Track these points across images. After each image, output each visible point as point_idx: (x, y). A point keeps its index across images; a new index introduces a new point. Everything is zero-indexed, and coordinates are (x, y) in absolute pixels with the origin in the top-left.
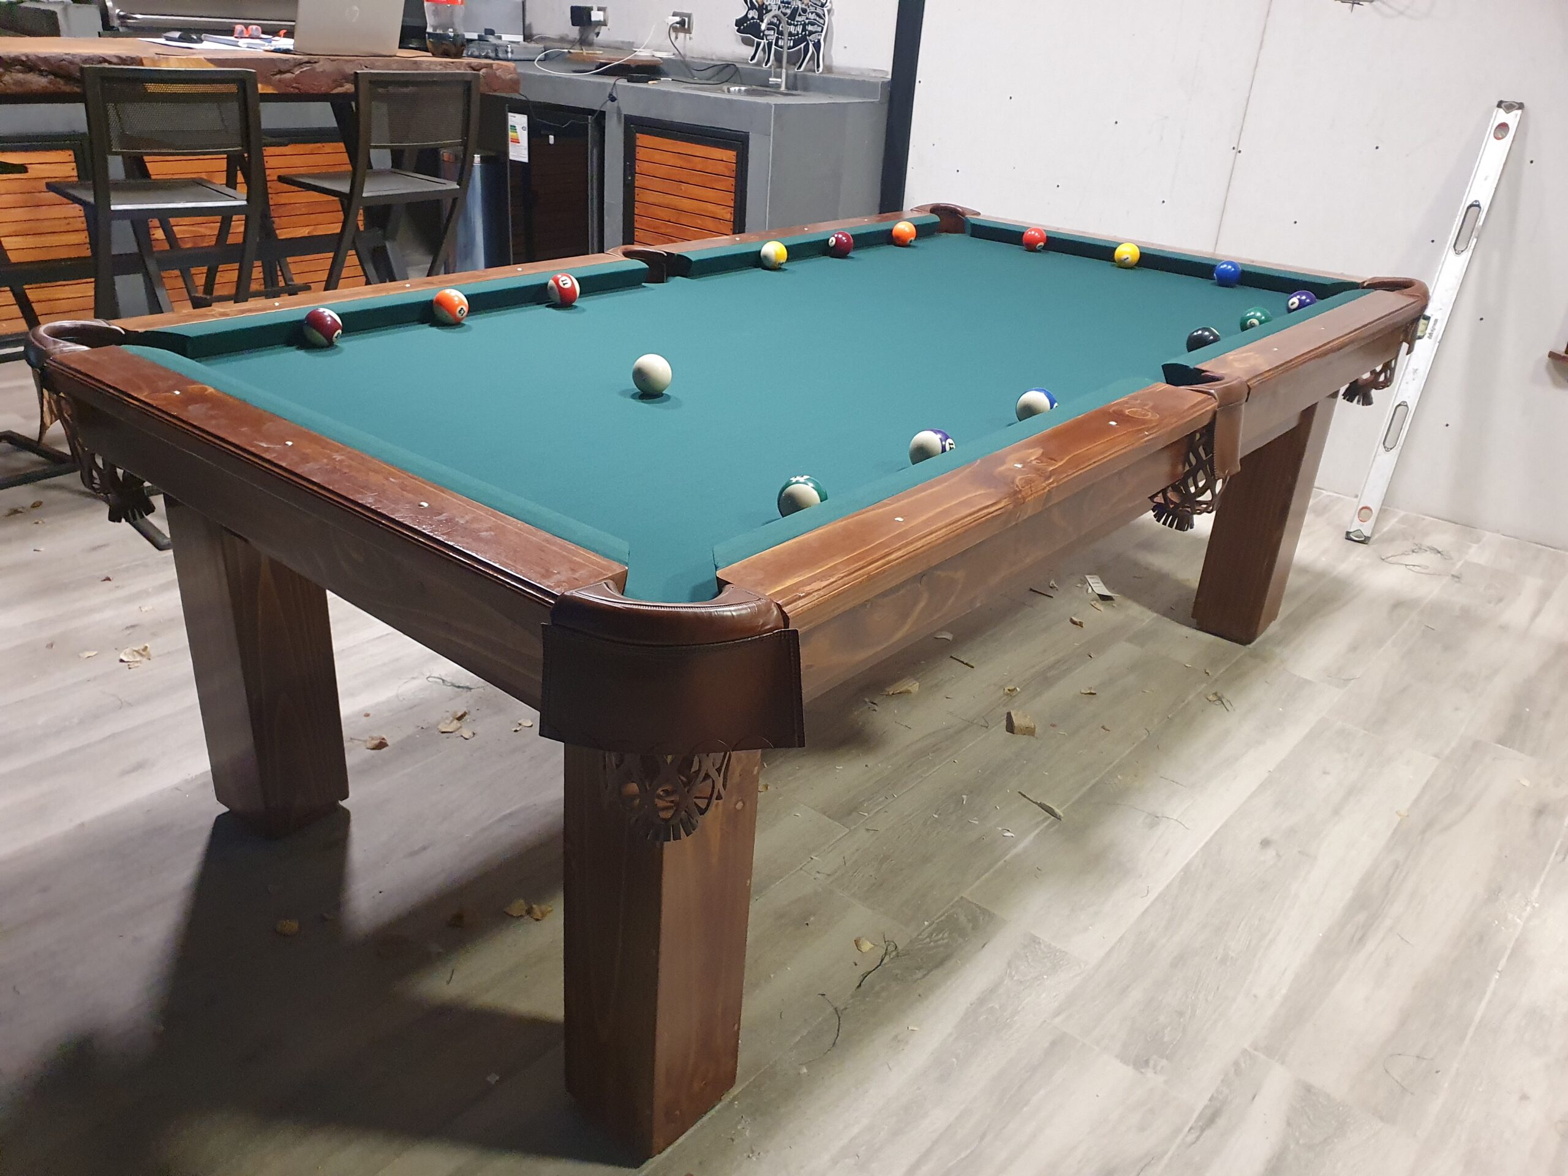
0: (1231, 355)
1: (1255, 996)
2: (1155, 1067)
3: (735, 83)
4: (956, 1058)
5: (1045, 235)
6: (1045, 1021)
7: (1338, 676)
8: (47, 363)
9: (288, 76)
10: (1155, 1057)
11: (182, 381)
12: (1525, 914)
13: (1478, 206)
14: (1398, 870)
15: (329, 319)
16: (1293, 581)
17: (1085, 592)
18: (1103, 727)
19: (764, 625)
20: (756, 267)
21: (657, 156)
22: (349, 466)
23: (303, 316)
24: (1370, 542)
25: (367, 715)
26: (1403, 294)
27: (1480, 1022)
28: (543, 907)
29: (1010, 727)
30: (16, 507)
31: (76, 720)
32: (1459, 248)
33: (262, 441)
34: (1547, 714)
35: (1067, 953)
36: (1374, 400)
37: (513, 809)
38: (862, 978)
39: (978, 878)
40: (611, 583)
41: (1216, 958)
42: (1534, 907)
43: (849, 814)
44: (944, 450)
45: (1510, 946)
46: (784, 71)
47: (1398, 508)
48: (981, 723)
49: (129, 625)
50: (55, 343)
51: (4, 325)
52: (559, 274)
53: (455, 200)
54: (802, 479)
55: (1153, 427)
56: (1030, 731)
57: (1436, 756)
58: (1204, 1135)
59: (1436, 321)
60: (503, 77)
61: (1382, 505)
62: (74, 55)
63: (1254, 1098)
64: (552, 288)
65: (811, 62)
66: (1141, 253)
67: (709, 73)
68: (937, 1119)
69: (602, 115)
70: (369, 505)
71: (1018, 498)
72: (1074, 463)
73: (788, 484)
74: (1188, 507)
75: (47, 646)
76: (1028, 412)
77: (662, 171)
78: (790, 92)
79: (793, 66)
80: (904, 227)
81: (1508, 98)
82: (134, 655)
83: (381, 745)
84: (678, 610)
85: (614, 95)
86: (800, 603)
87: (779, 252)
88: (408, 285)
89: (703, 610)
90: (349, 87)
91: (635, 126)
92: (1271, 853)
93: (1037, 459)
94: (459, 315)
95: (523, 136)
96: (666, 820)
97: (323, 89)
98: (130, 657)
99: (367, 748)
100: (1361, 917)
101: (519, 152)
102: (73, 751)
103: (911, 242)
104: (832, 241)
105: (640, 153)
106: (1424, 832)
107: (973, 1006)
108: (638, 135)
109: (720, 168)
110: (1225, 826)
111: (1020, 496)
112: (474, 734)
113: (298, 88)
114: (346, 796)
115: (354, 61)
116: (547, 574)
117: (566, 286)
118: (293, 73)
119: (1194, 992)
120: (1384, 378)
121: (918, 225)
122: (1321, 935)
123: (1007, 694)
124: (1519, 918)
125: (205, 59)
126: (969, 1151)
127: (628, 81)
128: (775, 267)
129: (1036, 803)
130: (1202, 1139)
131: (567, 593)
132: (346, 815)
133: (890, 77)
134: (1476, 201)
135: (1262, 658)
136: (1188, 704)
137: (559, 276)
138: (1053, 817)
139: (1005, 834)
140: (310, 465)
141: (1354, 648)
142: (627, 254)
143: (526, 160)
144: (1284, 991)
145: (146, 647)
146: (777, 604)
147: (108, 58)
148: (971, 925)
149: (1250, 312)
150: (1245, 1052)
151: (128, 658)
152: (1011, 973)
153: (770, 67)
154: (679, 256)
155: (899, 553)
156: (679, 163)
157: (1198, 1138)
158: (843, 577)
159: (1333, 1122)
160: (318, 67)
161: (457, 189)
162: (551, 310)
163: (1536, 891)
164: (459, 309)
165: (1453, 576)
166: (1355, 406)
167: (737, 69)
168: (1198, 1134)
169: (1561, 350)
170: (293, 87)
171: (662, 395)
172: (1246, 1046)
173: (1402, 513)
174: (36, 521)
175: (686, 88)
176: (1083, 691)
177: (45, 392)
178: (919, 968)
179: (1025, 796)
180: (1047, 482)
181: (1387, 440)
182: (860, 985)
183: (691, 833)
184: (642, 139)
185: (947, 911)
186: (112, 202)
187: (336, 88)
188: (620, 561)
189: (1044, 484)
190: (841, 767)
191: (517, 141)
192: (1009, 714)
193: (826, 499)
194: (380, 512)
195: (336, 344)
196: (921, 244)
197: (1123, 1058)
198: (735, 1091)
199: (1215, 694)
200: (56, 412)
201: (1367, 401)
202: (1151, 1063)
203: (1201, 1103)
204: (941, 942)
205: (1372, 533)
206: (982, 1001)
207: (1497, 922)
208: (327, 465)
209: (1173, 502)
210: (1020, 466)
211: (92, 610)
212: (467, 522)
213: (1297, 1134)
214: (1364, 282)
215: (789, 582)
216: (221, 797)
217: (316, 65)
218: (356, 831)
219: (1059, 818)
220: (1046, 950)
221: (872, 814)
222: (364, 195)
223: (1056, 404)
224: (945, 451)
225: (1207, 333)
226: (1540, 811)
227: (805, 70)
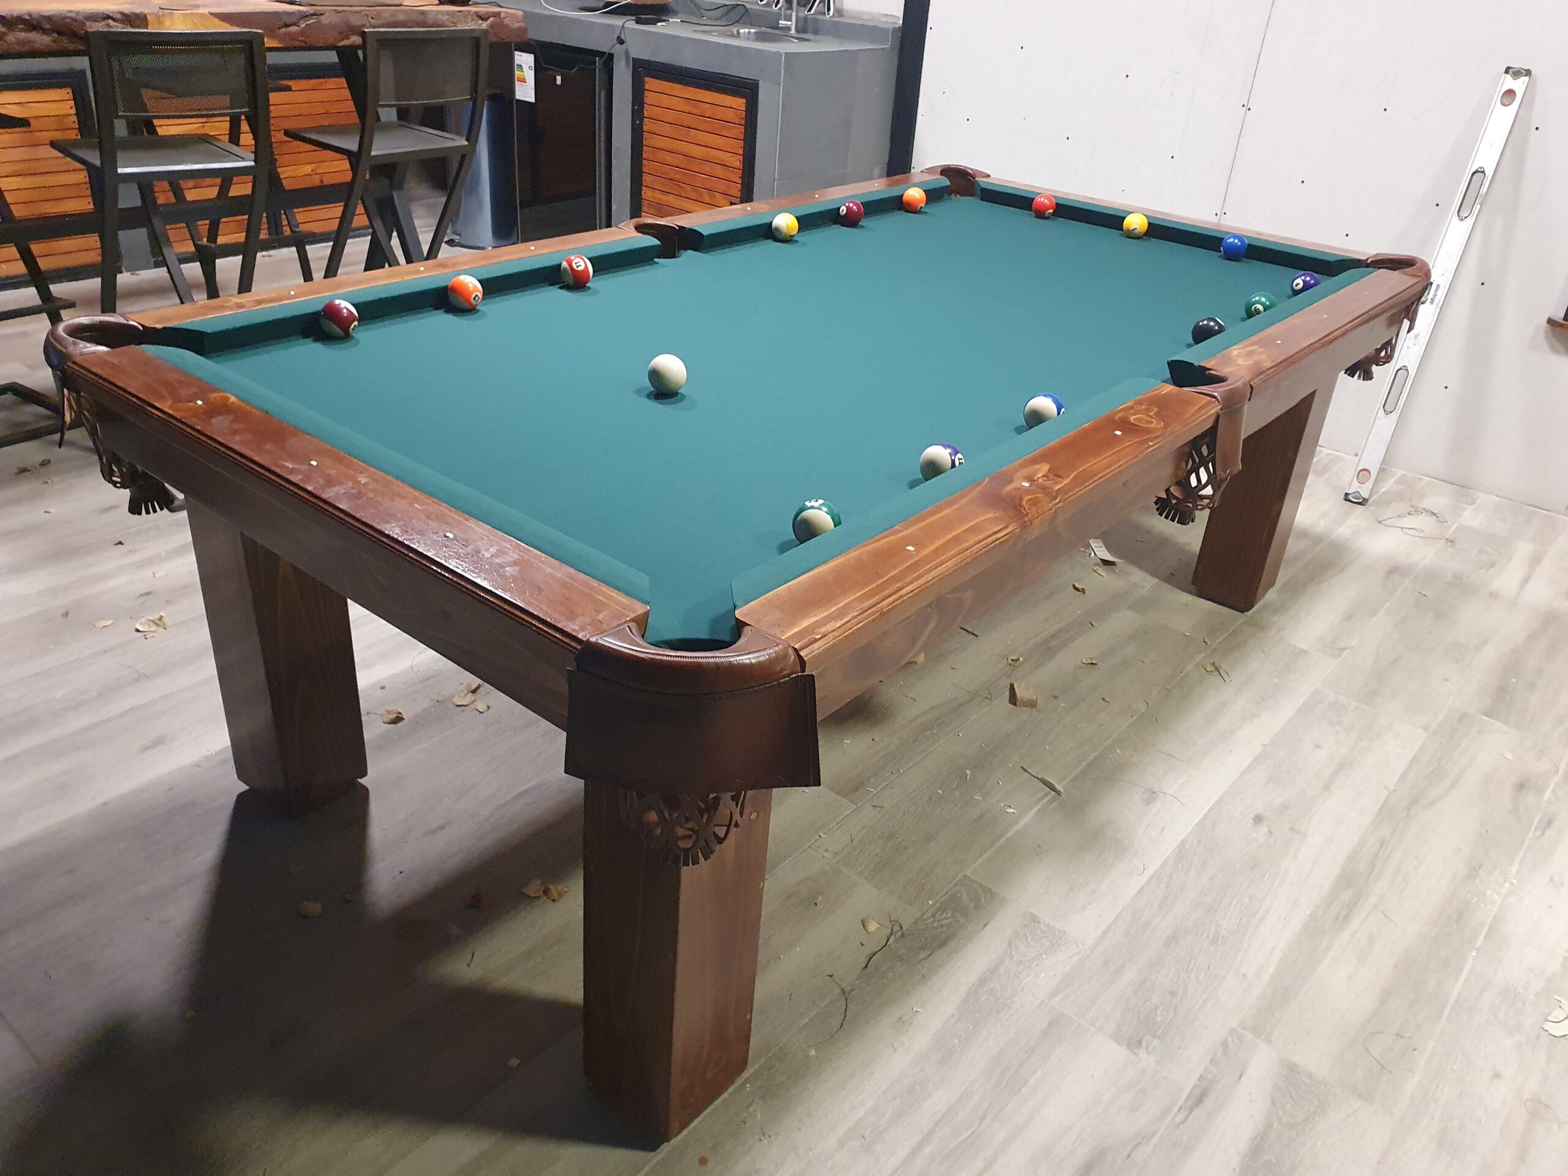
0: (1236, 349)
1: (1244, 975)
2: (1147, 1048)
3: (746, 24)
4: (958, 1040)
5: (1054, 201)
6: (1043, 1002)
7: (1333, 646)
8: (68, 366)
9: (293, 29)
10: (1148, 1037)
11: (204, 388)
12: (1503, 891)
13: (1483, 172)
14: (1384, 846)
15: (345, 311)
16: (1293, 546)
17: (1088, 558)
18: (1103, 699)
19: (782, 670)
20: (767, 238)
21: (666, 101)
22: (374, 490)
23: (319, 307)
24: (1368, 504)
25: (383, 688)
26: (1405, 274)
27: (1456, 1001)
28: (560, 888)
29: (1013, 699)
30: (23, 465)
31: (94, 694)
32: (1463, 214)
33: (286, 461)
34: (1532, 687)
35: (1065, 933)
36: (1374, 375)
37: (528, 786)
38: (868, 959)
39: (981, 855)
40: (633, 625)
41: (1208, 937)
42: (1512, 883)
43: (857, 790)
44: (953, 465)
45: (1488, 923)
46: (794, 13)
47: (1397, 468)
48: (983, 695)
49: (143, 592)
50: (75, 344)
51: (4, 266)
52: (573, 254)
53: (464, 156)
54: (816, 504)
55: (1158, 437)
56: (1032, 704)
57: (1425, 729)
58: (1193, 1114)
59: (1438, 286)
60: (511, 26)
61: (1382, 463)
62: (77, 13)
63: (1240, 1078)
64: (565, 269)
65: (822, 4)
66: (1150, 224)
67: (720, 12)
68: (939, 1099)
69: (608, 59)
70: (395, 537)
71: (1025, 522)
72: (1080, 480)
73: (803, 509)
74: (1190, 502)
75: (63, 615)
76: (1036, 418)
77: (670, 116)
78: (801, 36)
79: (803, 8)
80: (915, 194)
81: (1516, 65)
82: (149, 625)
83: (398, 719)
84: (700, 660)
85: (623, 37)
86: (816, 646)
87: (790, 224)
88: (422, 269)
89: (723, 660)
90: (356, 40)
91: (643, 69)
92: (1263, 829)
93: (1043, 476)
94: (474, 302)
95: (530, 75)
96: (686, 850)
97: (330, 41)
98: (146, 626)
99: (384, 723)
100: (1347, 896)
101: (526, 91)
102: (92, 727)
103: (921, 207)
104: (843, 210)
105: (649, 98)
106: (1409, 808)
107: (975, 987)
108: (646, 79)
109: (730, 115)
110: (1218, 802)
111: (1027, 519)
112: (488, 707)
113: (304, 42)
114: (364, 774)
115: (361, 12)
116: (572, 616)
117: (580, 269)
118: (298, 26)
119: (1187, 971)
120: (1384, 353)
121: (929, 190)
122: (1308, 912)
123: (1011, 665)
124: (1498, 893)
125: (211, 14)
126: (969, 1132)
127: (637, 23)
128: (787, 240)
129: (1037, 778)
130: (1190, 1120)
131: (593, 639)
132: (365, 791)
133: (901, 22)
134: (1481, 168)
135: (1260, 627)
136: (1186, 675)
137: (573, 258)
138: (1053, 793)
139: (1007, 811)
140: (336, 489)
141: (1349, 617)
142: (641, 228)
143: (533, 100)
144: (1271, 970)
145: (161, 617)
146: (794, 648)
147: (111, 15)
148: (973, 904)
149: (1254, 297)
150: (1233, 1031)
151: (144, 627)
152: (1011, 953)
153: (780, 9)
154: (691, 229)
155: (910, 588)
156: (688, 108)
157: (1187, 1118)
158: (856, 616)
159: (1315, 1101)
160: (325, 20)
161: (465, 146)
162: (563, 292)
163: (1516, 866)
164: (474, 296)
165: (1447, 539)
166: (1356, 381)
167: (747, 10)
168: (1187, 1113)
169: (1559, 315)
170: (299, 41)
171: (677, 394)
172: (1234, 1025)
173: (1400, 473)
174: (45, 480)
175: (695, 31)
176: (1084, 661)
177: (66, 391)
178: (923, 949)
179: (1027, 771)
180: (1053, 502)
181: (1387, 405)
182: (866, 966)
183: (710, 858)
184: (651, 83)
185: (950, 890)
186: (119, 164)
187: (342, 40)
188: (639, 599)
189: (1051, 505)
190: (849, 742)
191: (523, 81)
192: (1012, 686)
193: (840, 523)
194: (407, 545)
195: (354, 335)
196: (932, 209)
197: (1117, 1040)
198: (746, 1074)
199: (1213, 664)
200: (75, 407)
201: (1368, 376)
202: (1144, 1043)
203: (1190, 1082)
204: (945, 922)
205: (1371, 494)
206: (982, 981)
207: (1476, 899)
208: (353, 488)
209: (1175, 497)
210: (1027, 485)
211: (105, 577)
212: (492, 555)
213: (1280, 1113)
214: (1367, 259)
215: (806, 623)
216: (241, 775)
217: (322, 18)
218: (376, 809)
219: (1059, 793)
220: (1044, 929)
221: (878, 789)
222: (373, 153)
223: (1063, 410)
224: (955, 466)
225: (1212, 323)
226: (1521, 786)
227: (816, 13)
